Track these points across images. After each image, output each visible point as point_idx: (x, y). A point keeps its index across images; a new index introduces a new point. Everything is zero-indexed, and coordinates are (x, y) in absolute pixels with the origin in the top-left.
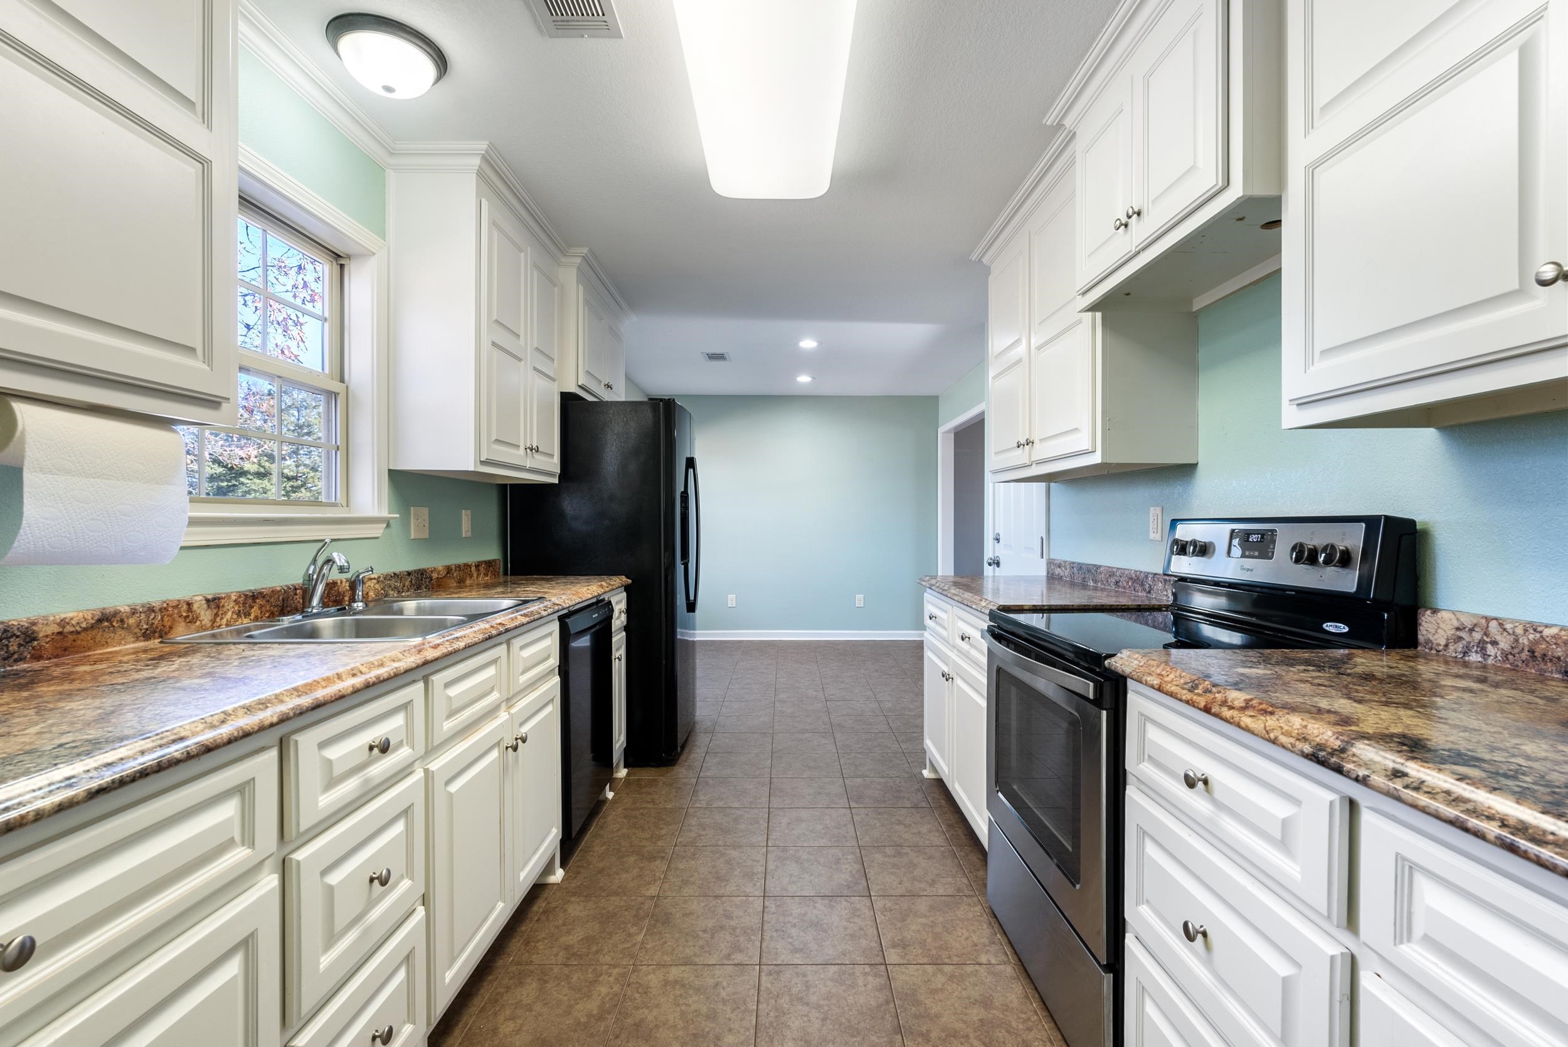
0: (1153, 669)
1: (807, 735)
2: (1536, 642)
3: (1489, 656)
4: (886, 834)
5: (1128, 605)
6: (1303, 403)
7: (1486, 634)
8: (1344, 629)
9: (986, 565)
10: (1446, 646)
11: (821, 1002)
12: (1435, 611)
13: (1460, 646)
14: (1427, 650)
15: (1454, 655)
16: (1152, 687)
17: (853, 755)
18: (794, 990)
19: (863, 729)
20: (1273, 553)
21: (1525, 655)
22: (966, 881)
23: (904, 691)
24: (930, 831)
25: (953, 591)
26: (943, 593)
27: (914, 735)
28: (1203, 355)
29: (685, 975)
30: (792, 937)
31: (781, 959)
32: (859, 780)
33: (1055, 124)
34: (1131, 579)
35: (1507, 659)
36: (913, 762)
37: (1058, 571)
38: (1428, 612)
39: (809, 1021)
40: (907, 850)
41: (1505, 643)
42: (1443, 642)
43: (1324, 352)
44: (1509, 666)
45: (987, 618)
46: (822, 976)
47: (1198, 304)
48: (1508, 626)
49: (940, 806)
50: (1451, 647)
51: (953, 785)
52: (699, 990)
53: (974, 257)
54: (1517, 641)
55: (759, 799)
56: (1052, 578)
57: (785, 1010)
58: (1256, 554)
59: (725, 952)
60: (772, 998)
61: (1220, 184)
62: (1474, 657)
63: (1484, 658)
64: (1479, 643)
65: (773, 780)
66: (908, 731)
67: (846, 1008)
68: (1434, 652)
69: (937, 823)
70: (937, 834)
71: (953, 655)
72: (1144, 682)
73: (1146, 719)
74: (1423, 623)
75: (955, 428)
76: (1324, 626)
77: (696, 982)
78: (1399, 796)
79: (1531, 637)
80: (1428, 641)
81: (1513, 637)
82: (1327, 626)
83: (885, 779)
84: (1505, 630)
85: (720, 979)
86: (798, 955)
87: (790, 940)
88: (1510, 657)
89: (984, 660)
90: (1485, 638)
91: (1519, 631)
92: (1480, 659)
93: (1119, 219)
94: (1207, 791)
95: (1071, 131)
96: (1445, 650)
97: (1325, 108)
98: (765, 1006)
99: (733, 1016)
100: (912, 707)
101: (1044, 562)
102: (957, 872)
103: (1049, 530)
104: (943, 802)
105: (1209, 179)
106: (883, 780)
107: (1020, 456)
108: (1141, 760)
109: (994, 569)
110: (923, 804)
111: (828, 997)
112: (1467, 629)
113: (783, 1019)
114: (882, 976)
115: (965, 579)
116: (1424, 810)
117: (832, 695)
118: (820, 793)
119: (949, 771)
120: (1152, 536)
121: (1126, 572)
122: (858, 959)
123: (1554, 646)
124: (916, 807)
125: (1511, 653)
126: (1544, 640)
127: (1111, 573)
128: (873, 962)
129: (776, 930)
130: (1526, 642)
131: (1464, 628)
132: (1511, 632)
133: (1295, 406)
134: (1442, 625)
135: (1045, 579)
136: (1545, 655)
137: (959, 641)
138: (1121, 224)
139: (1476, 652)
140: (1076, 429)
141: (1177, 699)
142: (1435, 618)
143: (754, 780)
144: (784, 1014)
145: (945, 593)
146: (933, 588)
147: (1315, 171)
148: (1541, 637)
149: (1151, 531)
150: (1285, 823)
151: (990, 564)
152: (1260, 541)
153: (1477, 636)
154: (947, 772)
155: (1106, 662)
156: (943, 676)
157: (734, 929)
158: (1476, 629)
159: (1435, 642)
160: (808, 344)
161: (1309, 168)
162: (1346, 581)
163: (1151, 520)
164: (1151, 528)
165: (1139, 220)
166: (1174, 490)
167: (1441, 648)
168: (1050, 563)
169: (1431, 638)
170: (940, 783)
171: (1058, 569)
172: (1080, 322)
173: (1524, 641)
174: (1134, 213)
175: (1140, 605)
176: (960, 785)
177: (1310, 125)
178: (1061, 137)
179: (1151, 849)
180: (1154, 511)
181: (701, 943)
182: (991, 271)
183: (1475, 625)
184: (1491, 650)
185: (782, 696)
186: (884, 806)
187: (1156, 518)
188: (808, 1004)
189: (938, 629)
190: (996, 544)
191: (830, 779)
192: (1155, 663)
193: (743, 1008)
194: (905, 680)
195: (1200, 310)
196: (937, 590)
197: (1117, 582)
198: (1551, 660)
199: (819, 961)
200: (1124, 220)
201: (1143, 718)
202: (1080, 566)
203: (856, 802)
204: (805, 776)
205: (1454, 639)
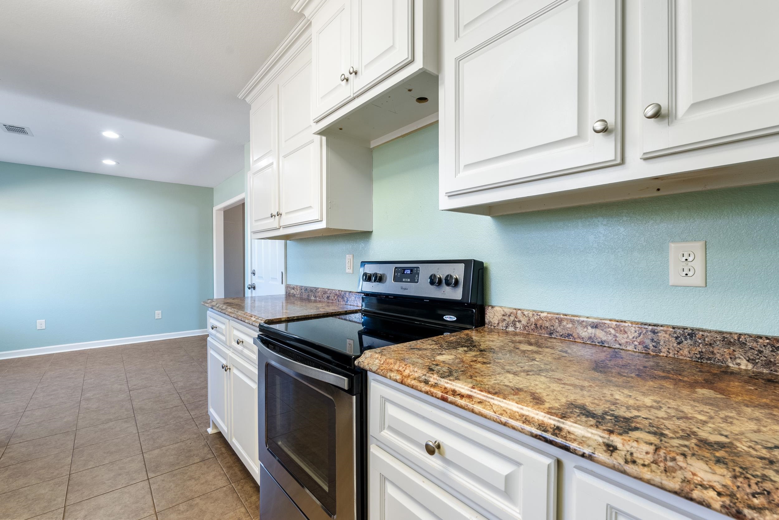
0: (392, 366)
1: (111, 424)
2: (538, 320)
3: (517, 328)
4: (179, 493)
5: (341, 312)
6: (451, 195)
7: (516, 317)
8: (454, 318)
9: (246, 289)
10: (498, 324)
12: (493, 307)
13: (504, 324)
14: (489, 326)
15: (502, 328)
16: (396, 381)
17: (152, 431)
19: (161, 407)
20: (418, 280)
21: (533, 326)
22: (243, 510)
23: (193, 372)
24: (215, 477)
25: (229, 310)
26: (222, 312)
27: (200, 403)
28: (375, 172)
32: (156, 452)
33: (298, 12)
34: (336, 295)
35: (525, 329)
36: (200, 424)
37: (292, 291)
38: (490, 308)
40: (197, 500)
41: (524, 322)
42: (497, 322)
43: (467, 166)
44: (526, 332)
45: (258, 329)
47: (373, 144)
48: (526, 313)
49: (222, 454)
50: (500, 324)
51: (231, 440)
53: (240, 96)
54: (529, 320)
55: (55, 500)
56: (289, 296)
58: (409, 280)
61: (410, 58)
62: (511, 329)
63: (515, 329)
64: (513, 322)
65: (73, 476)
66: (196, 401)
68: (492, 327)
69: (219, 469)
70: (220, 478)
71: (230, 353)
72: (389, 377)
73: (385, 400)
74: (488, 313)
75: (224, 208)
76: (444, 317)
78: (624, 470)
79: (536, 318)
80: (490, 322)
81: (528, 318)
82: (446, 317)
83: (179, 444)
84: (524, 315)
88: (527, 328)
89: (255, 357)
90: (515, 319)
91: (530, 315)
92: (513, 330)
93: (343, 74)
94: (440, 453)
95: (309, 20)
96: (498, 326)
97: (466, 26)
100: (198, 382)
101: (284, 285)
102: (236, 504)
103: (286, 268)
104: (223, 450)
105: (403, 55)
106: (177, 445)
107: (273, 223)
108: (382, 428)
109: (252, 291)
110: (209, 456)
112: (507, 315)
115: (236, 300)
116: (648, 482)
117: (135, 385)
118: (120, 475)
119: (228, 430)
120: (347, 271)
121: (334, 291)
123: (545, 322)
124: (203, 460)
125: (527, 326)
126: (541, 319)
127: (325, 292)
130: (533, 320)
131: (506, 315)
132: (527, 316)
133: (447, 197)
134: (496, 314)
135: (284, 296)
136: (541, 326)
137: (235, 344)
138: (345, 79)
139: (512, 326)
140: (310, 207)
141: (417, 390)
142: (493, 310)
143: (50, 482)
145: (224, 311)
146: (214, 308)
147: (460, 62)
148: (540, 317)
149: (347, 268)
150: (508, 478)
151: (249, 288)
152: (411, 273)
153: (512, 318)
154: (226, 431)
155: (355, 362)
156: (223, 368)
158: (511, 315)
159: (493, 322)
160: (110, 135)
161: (457, 60)
162: (457, 294)
163: (347, 261)
164: (347, 267)
165: (356, 77)
166: (360, 245)
167: (496, 325)
168: (288, 287)
169: (491, 320)
170: (220, 435)
171: (293, 290)
172: (312, 142)
173: (532, 320)
174: (354, 72)
175: (346, 311)
176: (236, 439)
177: (457, 36)
178: (301, 25)
179: (390, 490)
180: (349, 257)
182: (252, 108)
183: (511, 313)
184: (518, 325)
185: (88, 395)
186: (177, 468)
187: (350, 261)
189: (218, 335)
190: (253, 276)
191: (130, 458)
192: (392, 361)
194: (193, 364)
195: (374, 148)
196: (218, 309)
197: (328, 297)
198: (544, 328)
200: (347, 75)
201: (383, 399)
202: (306, 289)
203: (154, 472)
204: (106, 462)
205: (502, 321)
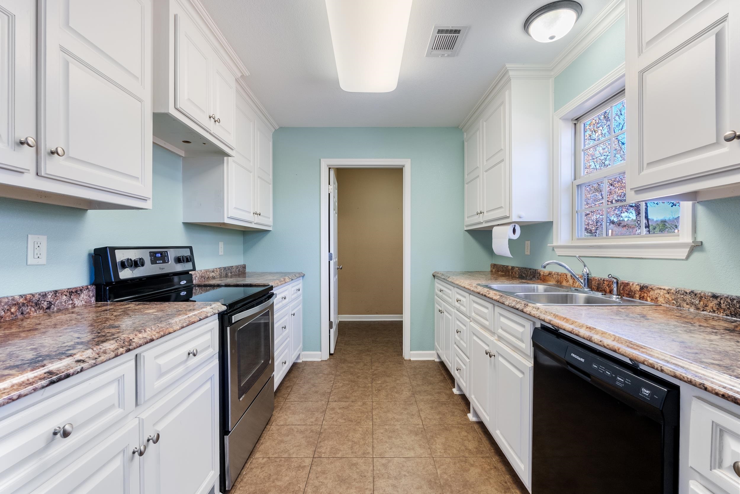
11: (347, 442)
18: (358, 446)
20: (168, 261)
29: (406, 452)
30: (357, 472)
31: (363, 460)
39: (353, 436)
46: (345, 452)
52: (398, 447)
57: (361, 439)
58: (162, 262)
59: (390, 464)
60: (367, 443)
67: (337, 440)
77: (400, 449)
85: (390, 451)
86: (355, 462)
87: (358, 470)
98: (370, 441)
99: (382, 437)
111: (343, 444)
113: (362, 436)
114: (318, 452)
122: (325, 460)
128: (319, 458)
129: (365, 476)
144: (362, 438)
152: (161, 256)
157: (389, 477)
181: (405, 469)
188: (353, 441)
193: (378, 440)
199: (344, 459)
